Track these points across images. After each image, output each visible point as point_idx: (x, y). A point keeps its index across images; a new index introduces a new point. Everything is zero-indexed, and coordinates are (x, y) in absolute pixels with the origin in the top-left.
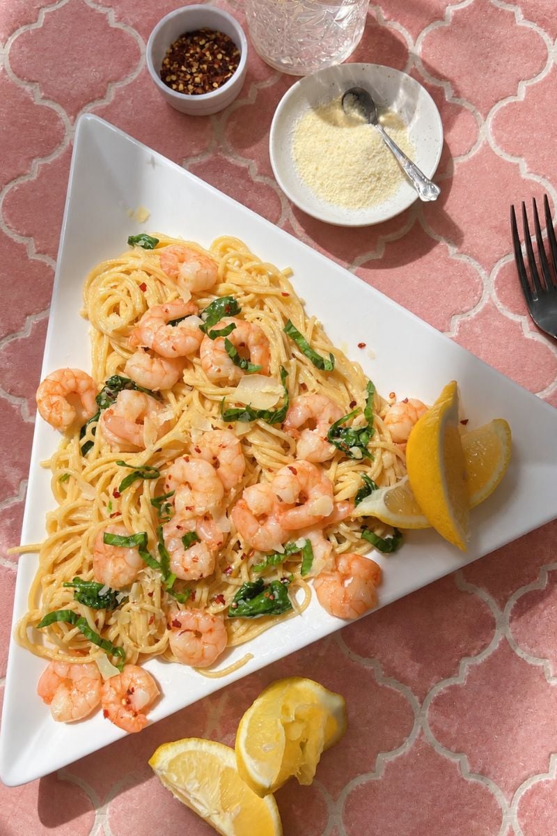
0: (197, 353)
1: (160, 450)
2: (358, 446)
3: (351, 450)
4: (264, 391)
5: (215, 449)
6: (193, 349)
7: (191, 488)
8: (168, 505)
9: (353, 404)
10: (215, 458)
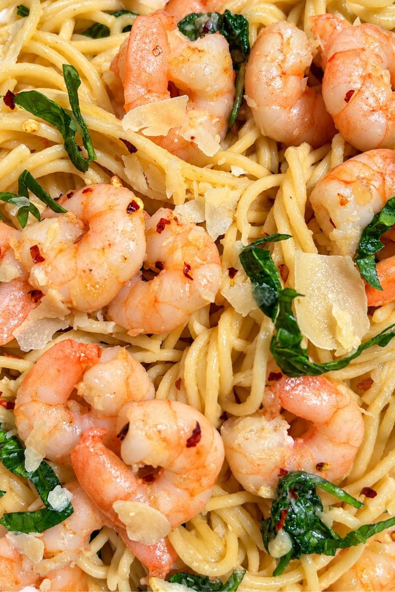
0: (353, 151)
1: (132, 149)
2: (295, 544)
3: (282, 533)
4: (336, 312)
5: (178, 258)
6: (358, 140)
7: (78, 241)
8: (35, 211)
9: (370, 493)
10: (160, 266)
